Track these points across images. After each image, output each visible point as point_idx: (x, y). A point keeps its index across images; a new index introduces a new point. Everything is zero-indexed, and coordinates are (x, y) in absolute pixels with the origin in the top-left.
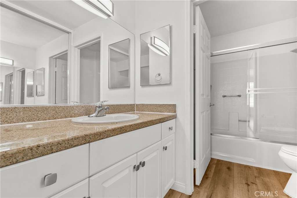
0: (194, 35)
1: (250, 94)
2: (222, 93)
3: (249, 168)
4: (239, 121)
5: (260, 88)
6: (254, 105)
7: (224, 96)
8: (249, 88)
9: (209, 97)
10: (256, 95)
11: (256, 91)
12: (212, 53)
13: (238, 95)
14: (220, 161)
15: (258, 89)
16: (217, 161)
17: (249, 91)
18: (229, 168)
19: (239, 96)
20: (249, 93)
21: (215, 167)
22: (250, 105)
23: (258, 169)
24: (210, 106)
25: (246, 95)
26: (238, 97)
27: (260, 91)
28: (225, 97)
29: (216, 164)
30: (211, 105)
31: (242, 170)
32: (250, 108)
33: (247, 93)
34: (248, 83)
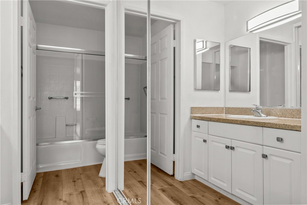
0: (22, 27)
1: (77, 98)
2: (47, 93)
3: (76, 169)
4: (67, 125)
5: (85, 91)
6: (80, 109)
7: (50, 98)
8: (76, 91)
9: (35, 100)
10: (82, 98)
11: (82, 94)
12: (37, 47)
13: (65, 97)
14: (47, 173)
15: (84, 92)
16: (44, 174)
17: (76, 94)
18: (57, 176)
19: (67, 98)
20: (76, 96)
21: (43, 180)
22: (77, 108)
23: (83, 168)
24: (36, 111)
25: (73, 97)
26: (65, 99)
27: (85, 94)
28: (52, 99)
29: (43, 177)
30: (37, 108)
31: (70, 173)
32: (76, 111)
33: (74, 96)
34: (75, 81)
